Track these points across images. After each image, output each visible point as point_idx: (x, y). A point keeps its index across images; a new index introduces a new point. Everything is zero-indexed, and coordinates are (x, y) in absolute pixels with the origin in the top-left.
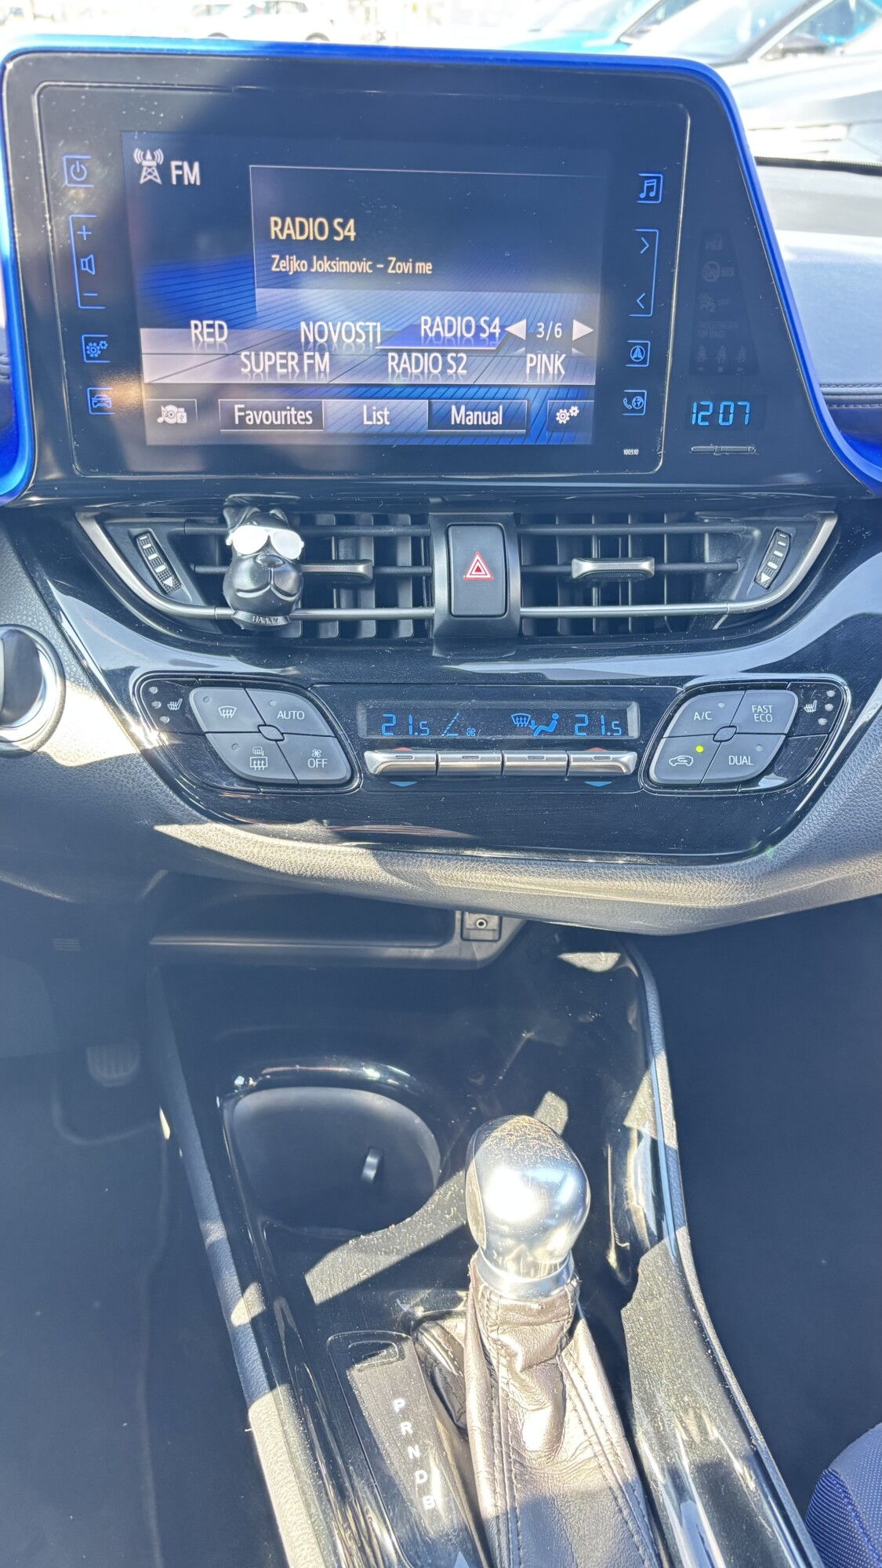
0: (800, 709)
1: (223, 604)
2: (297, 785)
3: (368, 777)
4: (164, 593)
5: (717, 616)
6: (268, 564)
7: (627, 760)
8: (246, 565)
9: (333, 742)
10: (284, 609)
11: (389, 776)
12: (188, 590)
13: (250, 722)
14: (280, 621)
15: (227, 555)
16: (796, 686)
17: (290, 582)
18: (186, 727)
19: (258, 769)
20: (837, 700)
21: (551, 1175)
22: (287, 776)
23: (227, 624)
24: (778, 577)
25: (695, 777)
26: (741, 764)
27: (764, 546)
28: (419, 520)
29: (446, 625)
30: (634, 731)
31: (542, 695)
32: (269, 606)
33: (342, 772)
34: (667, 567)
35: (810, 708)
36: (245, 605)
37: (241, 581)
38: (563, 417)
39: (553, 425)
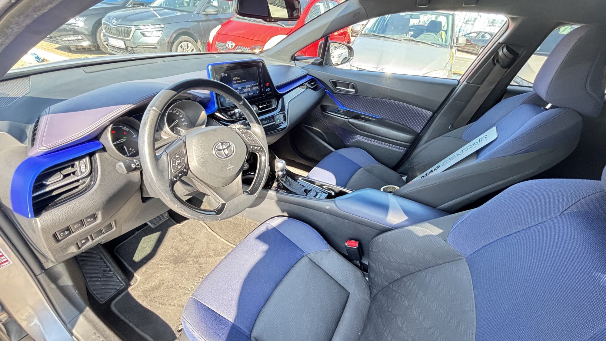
16: (282, 113)
20: (285, 113)
21: (281, 162)
25: (279, 123)
27: (274, 101)
31: (264, 119)
34: (267, 105)
35: (284, 115)
38: (257, 92)
39: (257, 94)
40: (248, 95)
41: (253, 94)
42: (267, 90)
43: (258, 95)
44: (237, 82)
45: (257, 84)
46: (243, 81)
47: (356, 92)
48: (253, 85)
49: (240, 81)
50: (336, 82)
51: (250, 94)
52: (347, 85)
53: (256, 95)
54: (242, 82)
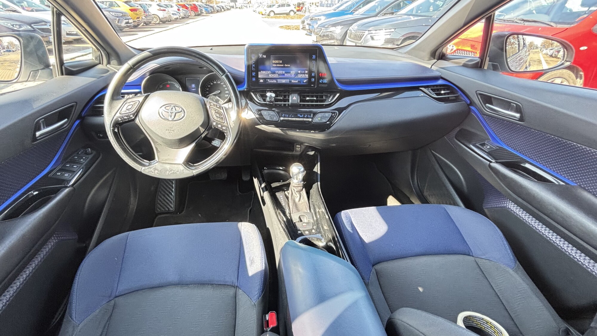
0: (332, 115)
1: (266, 102)
2: (272, 121)
3: (281, 121)
4: (259, 100)
5: (324, 104)
6: (271, 97)
7: (310, 120)
8: (268, 97)
9: (277, 117)
10: (272, 102)
11: (283, 120)
12: (262, 100)
13: (268, 114)
14: (272, 103)
15: (266, 97)
16: (332, 112)
17: (273, 99)
18: (261, 115)
19: (268, 119)
20: (337, 114)
22: (271, 120)
23: (266, 104)
24: (331, 100)
25: (318, 122)
26: (324, 121)
27: (330, 97)
28: (289, 93)
29: (291, 105)
30: (312, 117)
31: (301, 112)
32: (270, 102)
33: (278, 120)
34: (319, 99)
35: (333, 115)
36: (268, 101)
37: (268, 99)
38: (305, 81)
39: (304, 82)
40: (290, 82)
41: (297, 81)
42: (320, 82)
43: (304, 84)
44: (278, 65)
45: (306, 72)
46: (286, 65)
47: (521, 119)
48: (299, 72)
49: (283, 65)
50: (491, 97)
51: (293, 81)
52: (507, 105)
53: (302, 83)
54: (284, 67)
